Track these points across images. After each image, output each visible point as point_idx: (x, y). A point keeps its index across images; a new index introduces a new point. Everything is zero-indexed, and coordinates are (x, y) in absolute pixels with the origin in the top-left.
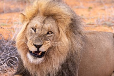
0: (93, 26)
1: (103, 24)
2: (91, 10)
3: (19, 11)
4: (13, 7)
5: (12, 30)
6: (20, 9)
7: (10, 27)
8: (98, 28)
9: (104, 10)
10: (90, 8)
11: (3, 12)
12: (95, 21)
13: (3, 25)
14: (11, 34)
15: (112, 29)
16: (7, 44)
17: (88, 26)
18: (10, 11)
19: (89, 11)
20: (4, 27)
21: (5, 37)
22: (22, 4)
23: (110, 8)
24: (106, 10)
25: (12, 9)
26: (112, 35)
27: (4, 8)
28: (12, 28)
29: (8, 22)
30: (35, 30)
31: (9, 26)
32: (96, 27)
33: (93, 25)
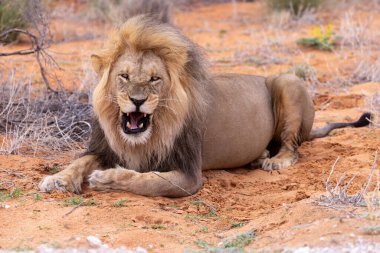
0: (229, 64)
1: (246, 62)
2: (225, 35)
3: (92, 38)
4: (80, 31)
5: (80, 73)
6: (95, 35)
7: (76, 68)
8: (237, 68)
9: (248, 35)
10: (223, 32)
11: (63, 40)
12: (231, 56)
13: (64, 65)
14: (78, 79)
15: (263, 70)
16: (70, 99)
17: (220, 64)
18: (76, 39)
19: (221, 37)
20: (66, 68)
21: (68, 85)
22: (98, 25)
23: (259, 31)
24: (252, 36)
25: (80, 35)
26: (264, 80)
27: (65, 33)
28: (79, 70)
29: (73, 59)
30: (127, 78)
31: (74, 65)
32: (234, 66)
33: (228, 62)
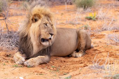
0: (64, 24)
1: (69, 23)
2: (63, 15)
3: (22, 15)
5: (18, 26)
6: (23, 14)
7: (17, 24)
8: (66, 25)
9: (70, 15)
10: (62, 14)
11: (13, 15)
12: (65, 22)
14: (17, 28)
15: (74, 26)
16: (15, 34)
17: (61, 24)
18: (17, 15)
19: (62, 15)
20: (14, 24)
21: (14, 30)
22: (24, 11)
23: (73, 14)
24: (71, 15)
25: (18, 14)
27: (14, 13)
28: (18, 25)
31: (16, 23)
32: (65, 25)
33: (63, 23)
